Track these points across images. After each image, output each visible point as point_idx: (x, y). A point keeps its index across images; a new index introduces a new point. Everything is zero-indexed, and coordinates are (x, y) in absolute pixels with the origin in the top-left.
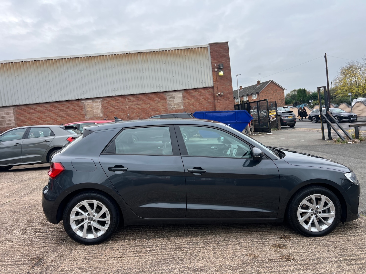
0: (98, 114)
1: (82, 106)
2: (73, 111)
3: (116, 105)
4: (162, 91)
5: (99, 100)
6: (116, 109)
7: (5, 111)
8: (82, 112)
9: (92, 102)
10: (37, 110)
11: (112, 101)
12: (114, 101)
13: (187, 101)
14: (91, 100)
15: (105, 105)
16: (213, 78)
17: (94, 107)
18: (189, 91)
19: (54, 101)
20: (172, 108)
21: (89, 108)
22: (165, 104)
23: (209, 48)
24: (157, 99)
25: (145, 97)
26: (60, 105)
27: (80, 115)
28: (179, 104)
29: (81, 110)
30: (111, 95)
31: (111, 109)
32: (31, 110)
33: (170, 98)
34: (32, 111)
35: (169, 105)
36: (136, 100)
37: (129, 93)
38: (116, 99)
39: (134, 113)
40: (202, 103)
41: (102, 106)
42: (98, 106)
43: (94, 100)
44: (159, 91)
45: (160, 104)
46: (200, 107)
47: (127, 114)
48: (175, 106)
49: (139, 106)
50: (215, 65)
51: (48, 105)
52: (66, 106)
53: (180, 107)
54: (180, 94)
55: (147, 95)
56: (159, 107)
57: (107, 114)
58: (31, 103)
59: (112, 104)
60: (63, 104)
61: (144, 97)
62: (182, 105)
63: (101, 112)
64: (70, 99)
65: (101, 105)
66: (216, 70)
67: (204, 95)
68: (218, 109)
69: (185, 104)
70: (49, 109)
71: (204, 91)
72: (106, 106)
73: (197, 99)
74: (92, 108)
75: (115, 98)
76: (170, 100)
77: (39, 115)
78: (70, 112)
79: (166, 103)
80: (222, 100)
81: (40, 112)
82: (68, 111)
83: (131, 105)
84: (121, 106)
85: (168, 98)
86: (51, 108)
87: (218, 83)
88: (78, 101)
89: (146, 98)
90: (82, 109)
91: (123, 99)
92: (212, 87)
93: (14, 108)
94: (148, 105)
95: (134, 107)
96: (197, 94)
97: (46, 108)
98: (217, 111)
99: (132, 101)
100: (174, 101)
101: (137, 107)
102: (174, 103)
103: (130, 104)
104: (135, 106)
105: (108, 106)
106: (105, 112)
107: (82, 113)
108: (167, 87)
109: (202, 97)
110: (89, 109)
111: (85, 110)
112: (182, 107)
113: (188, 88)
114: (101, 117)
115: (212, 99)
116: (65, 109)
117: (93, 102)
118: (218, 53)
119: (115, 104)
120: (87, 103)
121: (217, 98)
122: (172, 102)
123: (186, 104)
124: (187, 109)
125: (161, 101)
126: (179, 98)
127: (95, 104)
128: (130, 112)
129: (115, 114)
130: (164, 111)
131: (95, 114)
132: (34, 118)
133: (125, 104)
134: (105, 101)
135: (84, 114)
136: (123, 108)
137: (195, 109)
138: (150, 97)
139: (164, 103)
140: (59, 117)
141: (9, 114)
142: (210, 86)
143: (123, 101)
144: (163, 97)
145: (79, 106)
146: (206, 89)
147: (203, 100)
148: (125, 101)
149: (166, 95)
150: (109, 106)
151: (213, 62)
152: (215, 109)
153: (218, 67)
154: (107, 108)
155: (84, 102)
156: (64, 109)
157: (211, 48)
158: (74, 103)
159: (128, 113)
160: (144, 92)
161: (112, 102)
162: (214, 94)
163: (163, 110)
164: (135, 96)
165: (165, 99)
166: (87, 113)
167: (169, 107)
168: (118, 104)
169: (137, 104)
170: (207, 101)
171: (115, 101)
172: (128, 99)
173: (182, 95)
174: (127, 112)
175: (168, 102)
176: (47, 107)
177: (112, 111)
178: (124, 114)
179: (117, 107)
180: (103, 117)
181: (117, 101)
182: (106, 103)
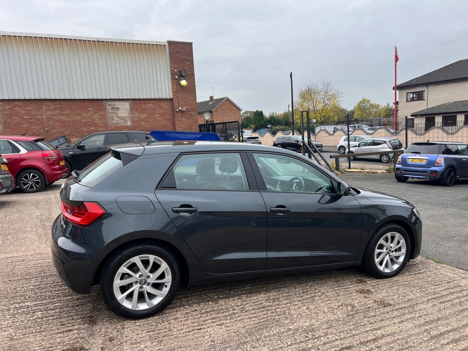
3: (25, 114)
4: (100, 98)
6: (26, 119)
11: (18, 107)
12: (22, 107)
13: (137, 115)
15: (5, 112)
16: (173, 88)
18: (139, 102)
20: (115, 123)
22: (103, 117)
23: (167, 47)
24: (92, 109)
25: (74, 104)
28: (125, 118)
30: (17, 98)
31: (17, 119)
33: (113, 109)
35: (110, 119)
36: (58, 108)
37: (48, 97)
38: (26, 105)
39: (56, 128)
40: (157, 120)
41: (2, 114)
44: (95, 98)
45: (97, 117)
46: (154, 124)
47: (44, 129)
48: (118, 120)
49: (63, 118)
50: (176, 71)
53: (127, 122)
54: (126, 105)
55: (76, 103)
56: (96, 120)
57: (10, 126)
59: (19, 112)
61: (72, 104)
62: (129, 121)
66: (177, 77)
67: (160, 109)
68: (178, 129)
69: (133, 119)
71: (160, 103)
72: (7, 114)
73: (150, 114)
75: (23, 103)
76: (112, 111)
79: (105, 115)
80: (184, 118)
83: (50, 115)
84: (33, 115)
85: (109, 108)
87: (179, 95)
89: (76, 106)
91: (37, 105)
92: (171, 100)
94: (78, 118)
95: (55, 118)
96: (151, 106)
98: (177, 131)
99: (53, 110)
100: (117, 113)
101: (61, 118)
102: (118, 116)
103: (49, 113)
104: (57, 116)
105: (11, 114)
106: (7, 123)
108: (108, 93)
109: (157, 112)
112: (129, 123)
113: (138, 98)
115: (170, 115)
118: (179, 55)
119: (25, 112)
121: (177, 115)
122: (114, 115)
123: (135, 119)
124: (137, 126)
125: (98, 112)
126: (125, 110)
128: (49, 125)
129: (23, 128)
130: (103, 126)
133: (40, 113)
134: (6, 105)
136: (38, 119)
137: (147, 126)
138: (82, 106)
139: (103, 115)
142: (168, 97)
143: (38, 108)
144: (101, 107)
146: (163, 102)
147: (158, 115)
148: (41, 108)
149: (106, 104)
150: (14, 114)
151: (173, 66)
152: (175, 129)
153: (179, 73)
154: (9, 118)
157: (170, 47)
159: (46, 127)
160: (72, 98)
161: (18, 109)
162: (173, 109)
163: (100, 125)
164: (56, 103)
165: (104, 110)
167: (110, 122)
168: (29, 112)
169: (61, 115)
170: (163, 117)
171: (24, 107)
172: (46, 106)
173: (129, 107)
174: (44, 125)
175: (109, 114)
177: (19, 123)
178: (38, 127)
179: (27, 117)
180: (3, 130)
181: (28, 107)
182: (9, 109)
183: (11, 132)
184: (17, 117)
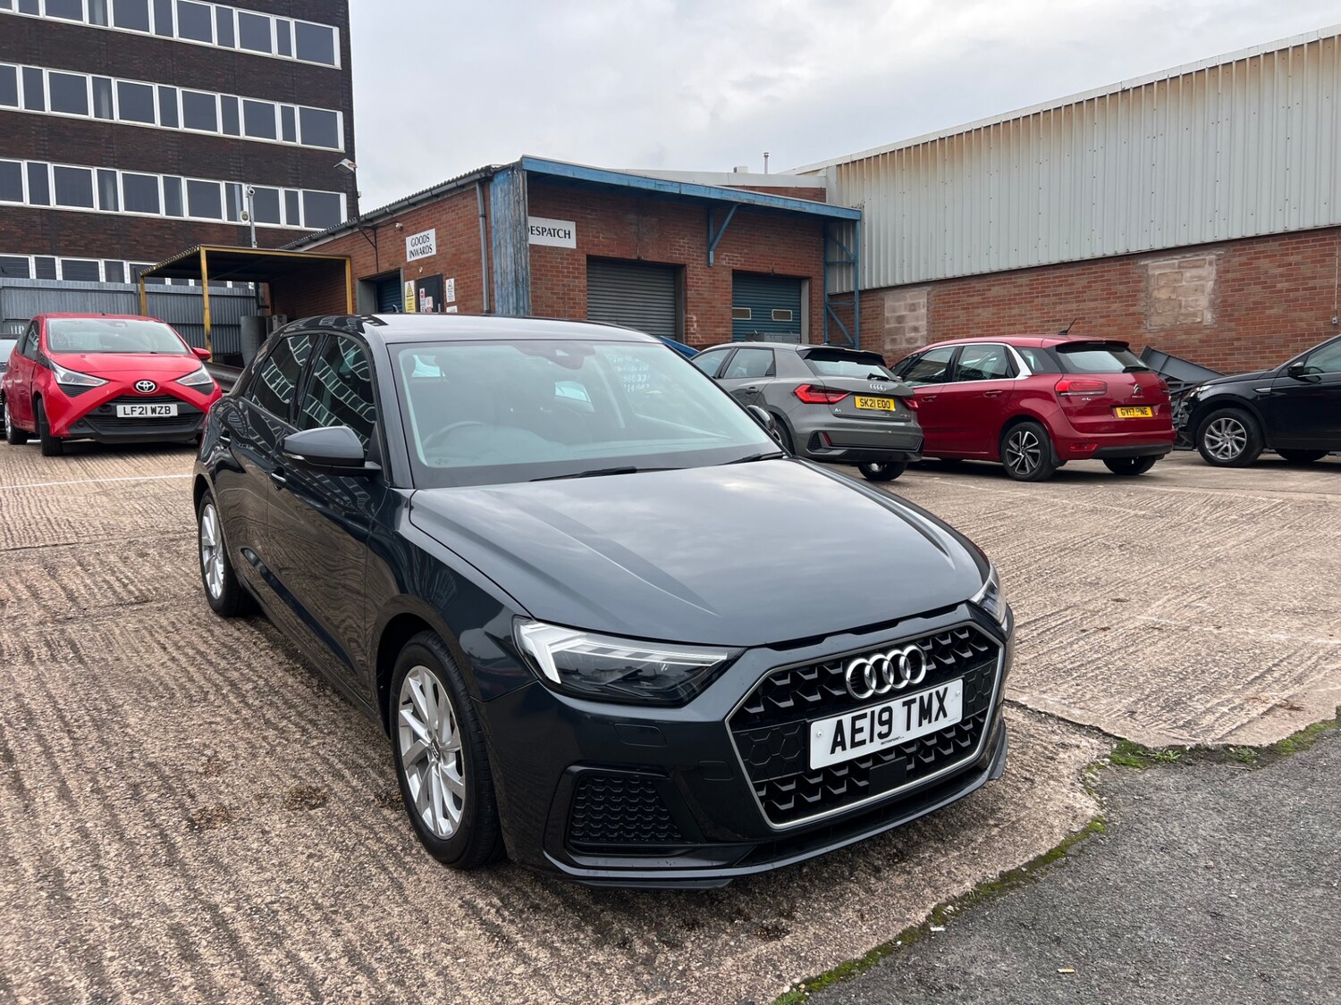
0: (1194, 315)
1: (1140, 282)
2: (1102, 299)
3: (1282, 276)
5: (1211, 256)
6: (1281, 291)
7: (906, 299)
8: (1135, 305)
9: (1180, 263)
10: (989, 298)
11: (1264, 257)
12: (1275, 255)
14: (1178, 254)
15: (1230, 276)
17: (1184, 283)
19: (1045, 262)
21: (1163, 287)
26: (1061, 277)
27: (1126, 315)
29: (1132, 297)
30: (1264, 231)
31: (1256, 294)
32: (973, 296)
34: (977, 299)
38: (1287, 249)
41: (1220, 281)
42: (1200, 278)
43: (1191, 257)
47: (1328, 318)
51: (1024, 280)
52: (1081, 283)
57: (1236, 314)
58: (976, 271)
59: (1266, 272)
60: (1073, 276)
63: (1212, 304)
64: (1098, 254)
65: (1213, 276)
70: (1026, 294)
72: (1234, 280)
74: (1174, 290)
75: (1280, 245)
77: (993, 314)
78: (1092, 305)
81: (998, 303)
82: (1084, 301)
84: (1304, 279)
86: (1033, 289)
88: (1128, 259)
90: (1138, 291)
91: (1321, 245)
93: (929, 288)
97: (1016, 291)
105: (1244, 279)
106: (1230, 305)
107: (1132, 309)
110: (1163, 294)
111: (1149, 296)
114: (1206, 327)
116: (1077, 293)
117: (1185, 264)
119: (1281, 270)
120: (1160, 267)
127: (1188, 274)
129: (1270, 317)
131: (1182, 314)
132: (979, 323)
133: (1325, 271)
134: (1234, 256)
135: (1142, 314)
136: (1315, 288)
140: (1053, 321)
141: (914, 310)
143: (1321, 256)
145: (1125, 283)
148: (1331, 255)
150: (1251, 279)
154: (1237, 290)
155: (1146, 265)
156: (1073, 293)
158: (1109, 271)
159: (1335, 313)
161: (1264, 263)
166: (1152, 310)
168: (1294, 270)
171: (1282, 255)
174: (1329, 308)
176: (1021, 286)
177: (1260, 303)
178: (1311, 314)
179: (1286, 285)
180: (1216, 326)
181: (1292, 254)
182: (1240, 265)
183: (1235, 330)
184: (1258, 288)
